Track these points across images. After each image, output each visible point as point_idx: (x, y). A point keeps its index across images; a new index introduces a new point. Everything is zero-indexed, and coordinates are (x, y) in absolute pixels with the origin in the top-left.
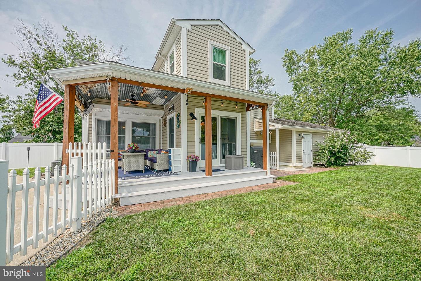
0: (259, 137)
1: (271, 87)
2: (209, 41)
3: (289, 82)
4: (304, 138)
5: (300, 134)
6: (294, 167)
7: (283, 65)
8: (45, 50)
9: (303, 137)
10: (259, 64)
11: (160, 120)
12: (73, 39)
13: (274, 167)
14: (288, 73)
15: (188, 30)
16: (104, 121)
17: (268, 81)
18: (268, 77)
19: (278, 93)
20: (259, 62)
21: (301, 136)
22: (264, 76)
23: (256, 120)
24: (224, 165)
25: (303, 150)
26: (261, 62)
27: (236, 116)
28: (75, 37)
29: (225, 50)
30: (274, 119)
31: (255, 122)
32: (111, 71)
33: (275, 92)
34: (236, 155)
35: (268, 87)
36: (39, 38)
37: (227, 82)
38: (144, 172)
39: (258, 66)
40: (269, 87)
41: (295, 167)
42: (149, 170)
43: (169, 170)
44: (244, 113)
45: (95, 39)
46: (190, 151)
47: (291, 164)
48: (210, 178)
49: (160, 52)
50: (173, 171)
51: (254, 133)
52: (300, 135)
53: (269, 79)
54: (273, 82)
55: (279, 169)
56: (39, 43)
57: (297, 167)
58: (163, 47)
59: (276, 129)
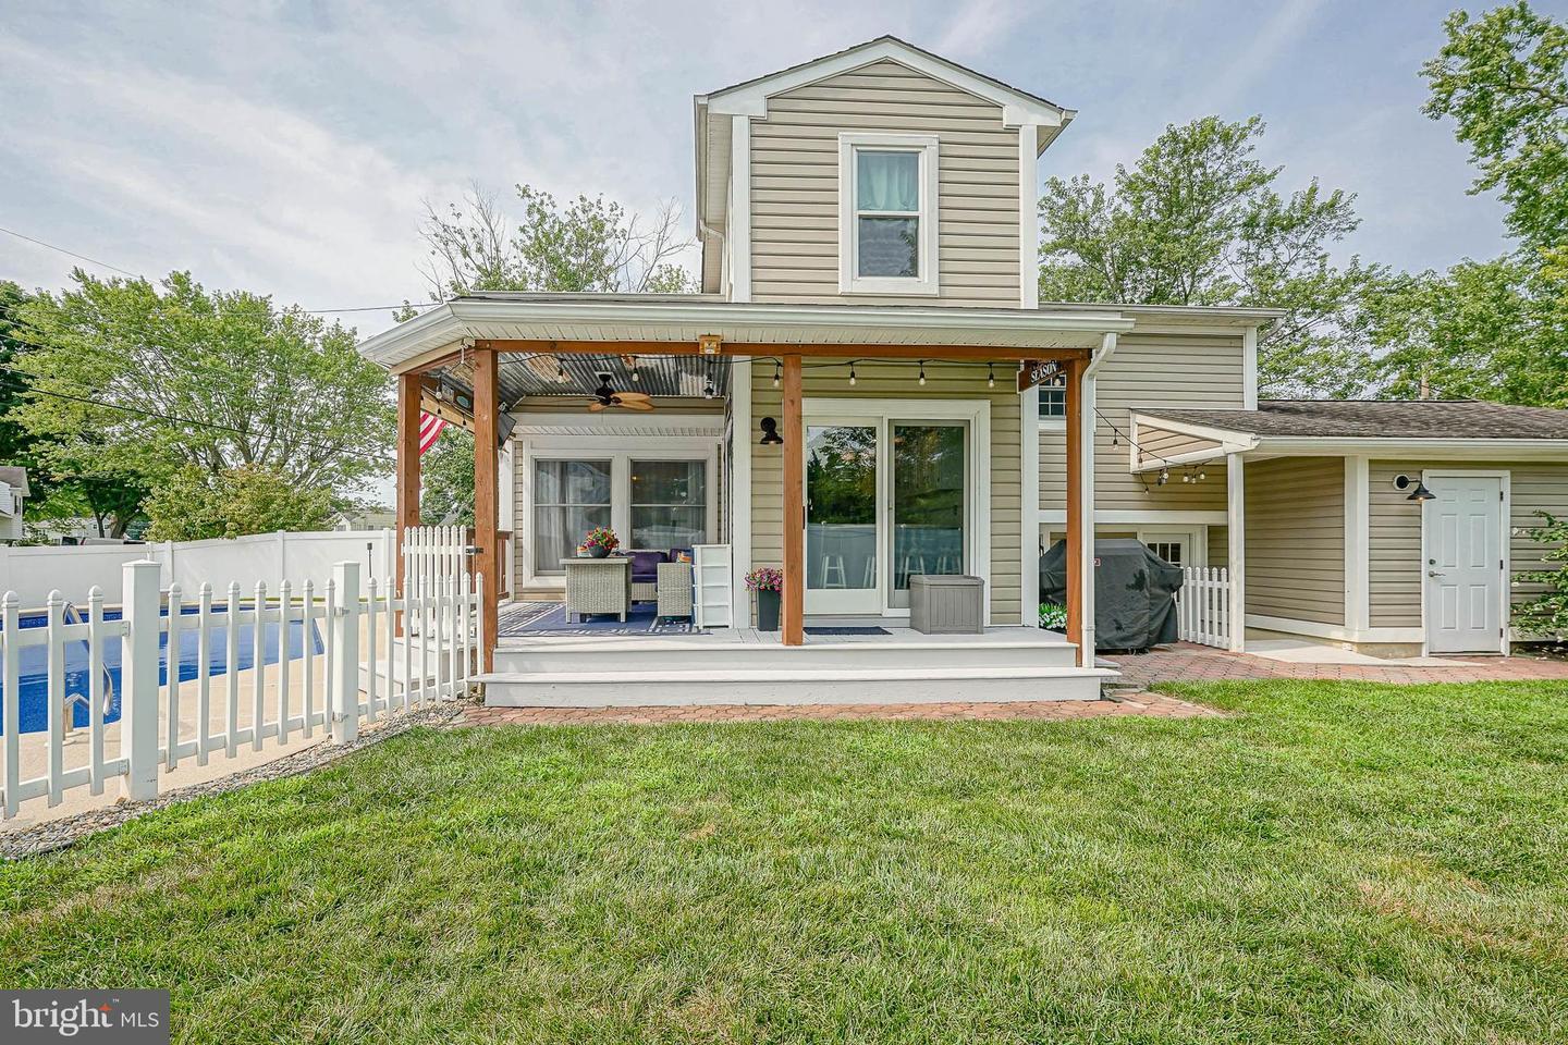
0: (1156, 497)
1: (1338, 238)
2: (841, 134)
3: (1473, 188)
4: (1432, 497)
5: (1406, 479)
6: (1355, 648)
7: (1426, 106)
8: (479, 268)
9: (1421, 492)
10: (1252, 139)
11: (719, 449)
12: (543, 216)
13: (1217, 638)
14: (1469, 145)
15: (753, 121)
16: (554, 462)
17: (1318, 213)
18: (1314, 190)
19: (1373, 267)
20: (1256, 127)
21: (1411, 488)
22: (1287, 192)
23: (1140, 419)
24: (906, 612)
25: (1432, 562)
26: (1263, 125)
27: (966, 415)
28: (548, 210)
29: (915, 150)
30: (1260, 408)
31: (1135, 431)
32: (460, 325)
33: (1355, 263)
34: (966, 573)
35: (1319, 243)
36: (464, 238)
37: (926, 281)
38: (623, 619)
39: (1251, 149)
40: (1326, 243)
41: (1365, 649)
42: (641, 615)
43: (689, 619)
44: (1012, 399)
45: (599, 202)
46: (760, 554)
47: (1336, 633)
48: (795, 653)
49: (701, 215)
50: (699, 622)
51: (1132, 479)
52: (1402, 483)
53: (1323, 198)
54: (1352, 206)
55: (1242, 650)
56: (466, 254)
57: (1369, 648)
58: (703, 196)
59: (1225, 457)
